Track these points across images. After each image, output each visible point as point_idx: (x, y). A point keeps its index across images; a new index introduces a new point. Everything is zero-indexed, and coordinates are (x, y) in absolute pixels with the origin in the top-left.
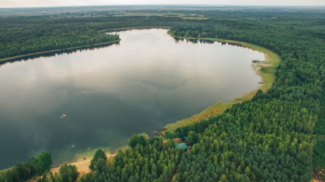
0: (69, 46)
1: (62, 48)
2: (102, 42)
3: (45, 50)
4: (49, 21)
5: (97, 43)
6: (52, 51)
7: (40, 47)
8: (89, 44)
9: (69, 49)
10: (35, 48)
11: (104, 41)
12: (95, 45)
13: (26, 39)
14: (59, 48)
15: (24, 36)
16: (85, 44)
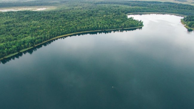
0: (107, 28)
1: (102, 29)
2: (130, 27)
3: (91, 30)
4: (97, 2)
5: (126, 28)
6: (96, 31)
7: (88, 28)
8: (121, 28)
9: (107, 30)
10: (85, 28)
11: (132, 26)
12: (124, 29)
13: (82, 18)
14: (100, 29)
15: (81, 15)
16: (118, 27)
